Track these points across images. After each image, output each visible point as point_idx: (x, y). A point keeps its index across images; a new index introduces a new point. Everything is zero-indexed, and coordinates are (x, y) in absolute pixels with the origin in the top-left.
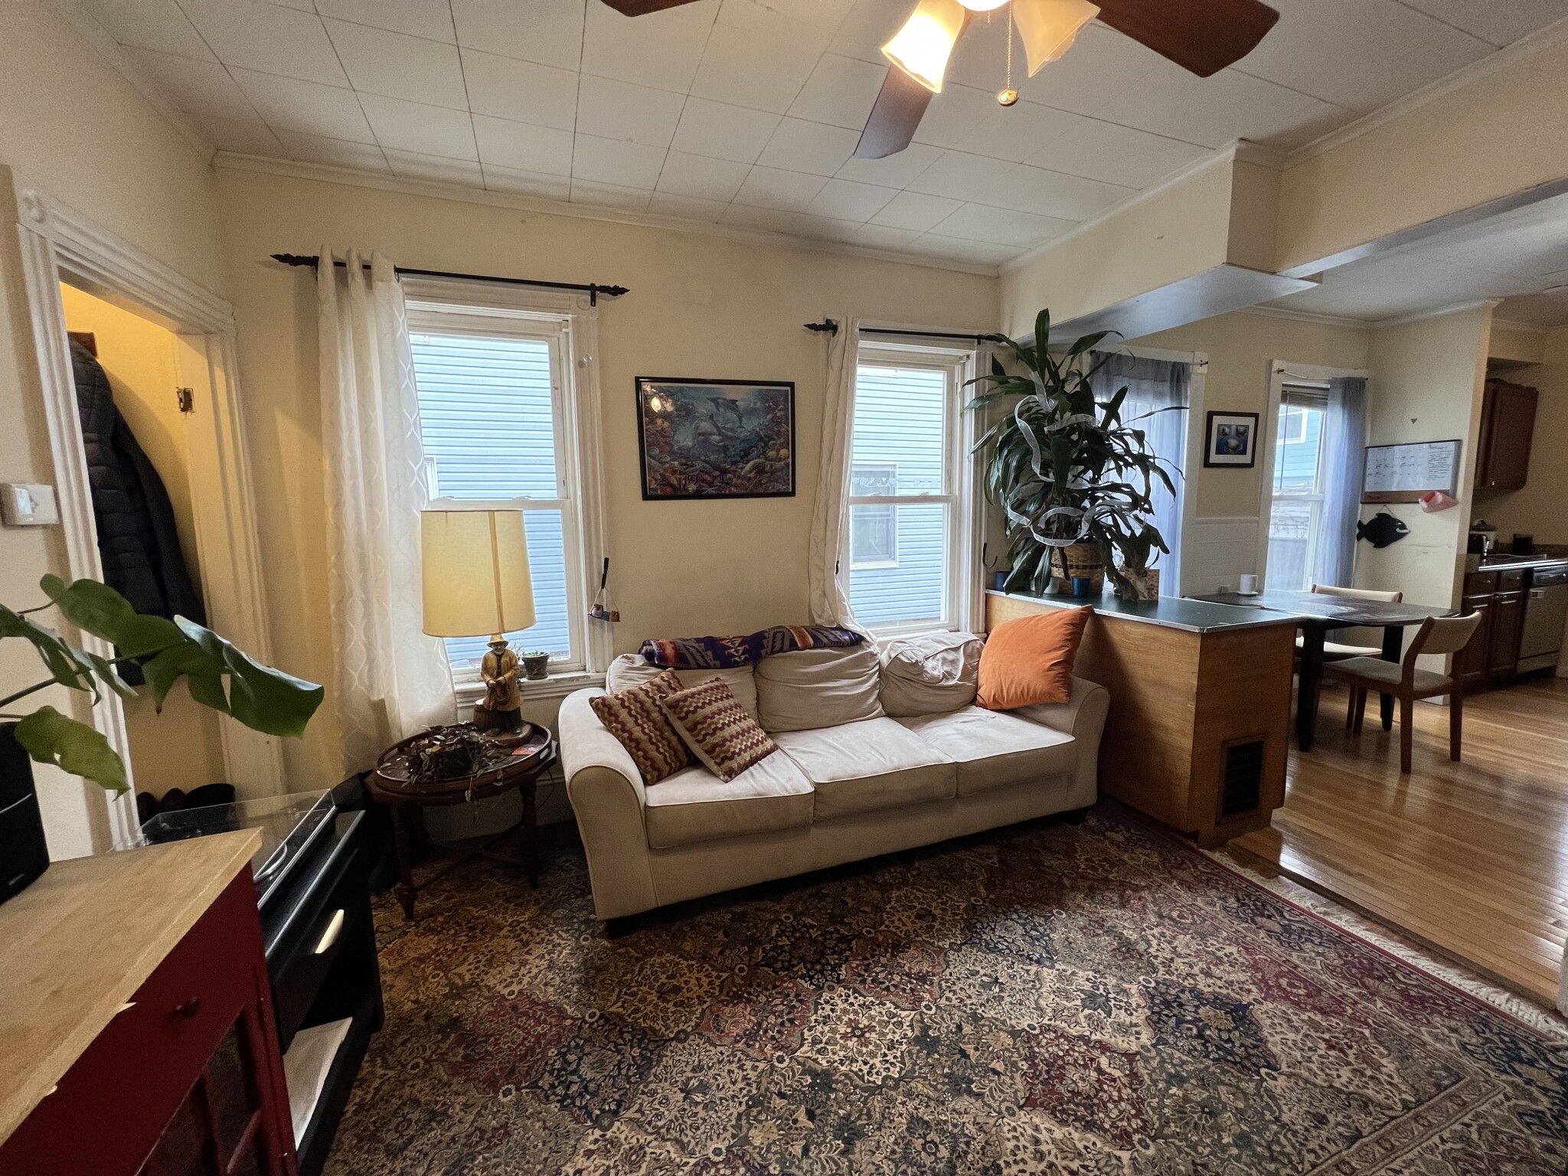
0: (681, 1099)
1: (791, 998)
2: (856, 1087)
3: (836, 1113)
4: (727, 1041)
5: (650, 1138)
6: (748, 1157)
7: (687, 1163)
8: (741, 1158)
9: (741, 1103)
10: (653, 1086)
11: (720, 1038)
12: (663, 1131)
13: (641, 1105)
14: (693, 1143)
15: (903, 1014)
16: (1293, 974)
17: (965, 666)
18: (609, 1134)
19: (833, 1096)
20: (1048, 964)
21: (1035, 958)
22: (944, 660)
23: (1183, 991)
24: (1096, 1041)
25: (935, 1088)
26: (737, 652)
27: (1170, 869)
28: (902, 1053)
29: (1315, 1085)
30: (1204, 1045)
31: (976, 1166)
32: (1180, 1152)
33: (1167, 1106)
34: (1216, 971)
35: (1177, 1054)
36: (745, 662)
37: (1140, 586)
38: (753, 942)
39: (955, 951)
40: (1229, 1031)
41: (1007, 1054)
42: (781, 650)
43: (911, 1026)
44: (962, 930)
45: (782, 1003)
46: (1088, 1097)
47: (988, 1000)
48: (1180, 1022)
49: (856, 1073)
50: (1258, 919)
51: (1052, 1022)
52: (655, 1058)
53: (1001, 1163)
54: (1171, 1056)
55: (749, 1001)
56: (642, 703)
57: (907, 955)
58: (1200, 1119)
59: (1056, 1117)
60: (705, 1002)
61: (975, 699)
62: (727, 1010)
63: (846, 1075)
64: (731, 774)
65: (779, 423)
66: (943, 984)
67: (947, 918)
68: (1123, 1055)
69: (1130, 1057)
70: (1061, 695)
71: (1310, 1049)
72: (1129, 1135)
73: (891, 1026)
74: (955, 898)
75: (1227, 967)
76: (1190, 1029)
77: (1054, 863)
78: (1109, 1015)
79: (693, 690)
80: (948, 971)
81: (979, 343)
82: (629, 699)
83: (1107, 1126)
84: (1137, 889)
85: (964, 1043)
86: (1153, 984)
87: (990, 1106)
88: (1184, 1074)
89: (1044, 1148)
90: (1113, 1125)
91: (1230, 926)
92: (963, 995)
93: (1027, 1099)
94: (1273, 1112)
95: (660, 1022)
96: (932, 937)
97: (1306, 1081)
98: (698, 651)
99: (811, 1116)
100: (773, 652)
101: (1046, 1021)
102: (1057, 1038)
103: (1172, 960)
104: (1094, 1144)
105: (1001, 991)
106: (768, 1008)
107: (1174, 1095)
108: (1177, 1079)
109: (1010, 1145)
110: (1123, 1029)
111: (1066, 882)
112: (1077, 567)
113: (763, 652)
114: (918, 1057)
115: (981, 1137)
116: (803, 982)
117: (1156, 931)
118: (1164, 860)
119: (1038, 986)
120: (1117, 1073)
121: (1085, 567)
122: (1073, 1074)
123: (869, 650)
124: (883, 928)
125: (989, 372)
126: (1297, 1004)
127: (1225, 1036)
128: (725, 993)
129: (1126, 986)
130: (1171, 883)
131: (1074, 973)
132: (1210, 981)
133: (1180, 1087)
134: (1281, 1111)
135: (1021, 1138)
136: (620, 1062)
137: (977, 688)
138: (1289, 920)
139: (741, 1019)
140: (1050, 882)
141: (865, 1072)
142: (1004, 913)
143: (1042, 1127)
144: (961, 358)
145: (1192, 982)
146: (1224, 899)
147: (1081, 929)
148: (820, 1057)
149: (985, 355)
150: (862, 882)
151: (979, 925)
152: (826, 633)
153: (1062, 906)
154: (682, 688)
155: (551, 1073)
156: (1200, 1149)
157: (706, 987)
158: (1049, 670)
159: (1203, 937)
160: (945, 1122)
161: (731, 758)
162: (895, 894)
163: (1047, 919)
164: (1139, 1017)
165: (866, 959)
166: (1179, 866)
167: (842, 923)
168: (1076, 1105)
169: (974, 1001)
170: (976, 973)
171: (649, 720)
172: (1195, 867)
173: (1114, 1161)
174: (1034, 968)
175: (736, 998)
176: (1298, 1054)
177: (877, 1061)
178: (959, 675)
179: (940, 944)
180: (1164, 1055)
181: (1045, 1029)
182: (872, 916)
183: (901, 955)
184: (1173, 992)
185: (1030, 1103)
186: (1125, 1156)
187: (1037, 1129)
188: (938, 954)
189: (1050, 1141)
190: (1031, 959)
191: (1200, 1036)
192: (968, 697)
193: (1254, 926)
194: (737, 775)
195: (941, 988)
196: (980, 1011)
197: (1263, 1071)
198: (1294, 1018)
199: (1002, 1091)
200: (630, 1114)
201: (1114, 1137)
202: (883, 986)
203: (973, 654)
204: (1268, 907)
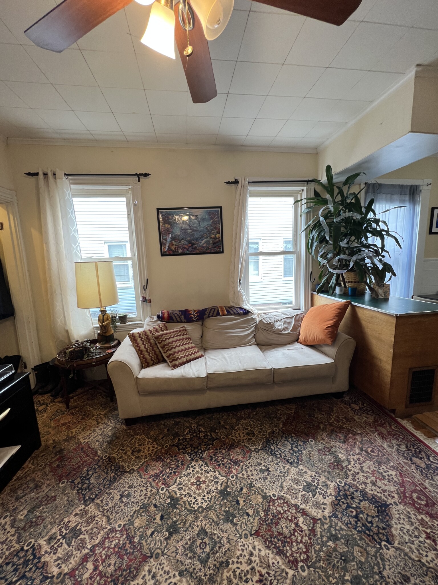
0: (118, 499)
1: (179, 462)
2: (186, 508)
3: (172, 519)
4: (147, 476)
5: (100, 513)
6: (129, 531)
7: (107, 528)
8: (127, 531)
9: (138, 506)
10: (111, 491)
11: (145, 475)
12: (105, 511)
13: (104, 498)
14: (113, 520)
15: (221, 478)
16: (422, 492)
17: (294, 325)
18: (87, 508)
19: (175, 511)
20: (295, 465)
21: (290, 461)
22: (285, 322)
23: (356, 491)
24: (302, 509)
25: (218, 517)
26: (194, 316)
27: (376, 426)
28: (212, 496)
29: (410, 558)
30: (356, 522)
31: (219, 560)
32: (320, 578)
33: (323, 551)
34: (379, 483)
35: (340, 524)
36: (197, 320)
37: (380, 291)
38: (176, 435)
39: (256, 452)
40: (373, 517)
41: (257, 507)
42: (212, 316)
43: (221, 484)
44: (263, 443)
45: (175, 464)
46: (286, 537)
47: (260, 478)
48: (348, 507)
49: (189, 502)
50: (414, 459)
51: (285, 495)
52: (118, 479)
53: (230, 561)
54: (336, 525)
55: (163, 460)
56: (148, 336)
57: (234, 451)
58: (338, 562)
59: (266, 544)
60: (147, 458)
61: (298, 340)
62: (153, 463)
63: (184, 502)
64: (175, 367)
65: (216, 224)
66: (244, 466)
67: (259, 436)
68: (312, 519)
69: (315, 520)
70: (329, 341)
71: (416, 536)
72: (297, 562)
73: (213, 483)
74: (267, 427)
75: (386, 482)
76: (352, 512)
77: (320, 416)
78: (314, 496)
79: (172, 331)
80: (249, 461)
81: (307, 184)
82: (143, 334)
83: (288, 555)
84: (356, 434)
85: (240, 497)
86: (343, 484)
87: (238, 531)
88: (339, 536)
89: (253, 558)
90: (292, 555)
91: (397, 459)
92: (250, 473)
93: (257, 531)
94: (379, 568)
95: (127, 464)
96: (249, 444)
97: (406, 554)
98: (178, 316)
99: (162, 518)
100: (209, 317)
101: (282, 494)
102: (284, 503)
103: (358, 473)
104: (278, 562)
105: (268, 475)
106: (169, 466)
107: (329, 546)
108: (334, 538)
109: (238, 553)
110: (317, 505)
111: (322, 426)
112: (352, 282)
113: (205, 316)
114: (217, 500)
115: (227, 546)
116: (187, 455)
117: (356, 457)
118: (375, 421)
119: (286, 475)
120: (305, 528)
121: (355, 282)
122: (283, 523)
123: (252, 317)
124: (230, 437)
125: (312, 196)
126: (418, 509)
127: (369, 519)
128: (156, 456)
129: (329, 483)
130: (374, 433)
131: (306, 472)
132: (374, 488)
133: (334, 542)
134: (384, 568)
135: (245, 551)
136: (105, 478)
137: (299, 335)
138: (432, 462)
139: (156, 468)
140: (314, 425)
141: (193, 502)
142: (286, 437)
143: (257, 547)
144: (300, 191)
145: (364, 486)
146: (399, 445)
147: (319, 450)
148: (178, 491)
149: (311, 189)
150: (231, 415)
151: (272, 442)
152: (233, 310)
153: (314, 438)
154: (167, 330)
155: (81, 478)
156: (331, 579)
157: (150, 452)
158: (326, 329)
159: (380, 463)
160: (215, 534)
161: (176, 360)
162: (242, 421)
163: (304, 443)
164: (328, 501)
165: (217, 449)
166: (382, 425)
167: (215, 432)
168: (278, 540)
169: (254, 477)
170: (260, 464)
171: (149, 343)
172: (390, 427)
173: (284, 574)
174: (288, 466)
175: (158, 458)
176: (407, 538)
177: (199, 498)
178: (291, 329)
179: (251, 448)
180: (333, 523)
181: (280, 498)
182: (228, 431)
183: (232, 450)
184: (351, 490)
185: (257, 534)
186: (291, 572)
187: (254, 548)
188: (248, 452)
189: (257, 556)
190: (288, 462)
191: (356, 517)
192: (295, 338)
193: (410, 462)
194: (178, 367)
195: (242, 469)
196: (254, 483)
197: (383, 543)
198: (413, 516)
199: (246, 525)
200: (98, 501)
201: (289, 561)
202: (218, 463)
203: (299, 319)
204: (423, 453)
